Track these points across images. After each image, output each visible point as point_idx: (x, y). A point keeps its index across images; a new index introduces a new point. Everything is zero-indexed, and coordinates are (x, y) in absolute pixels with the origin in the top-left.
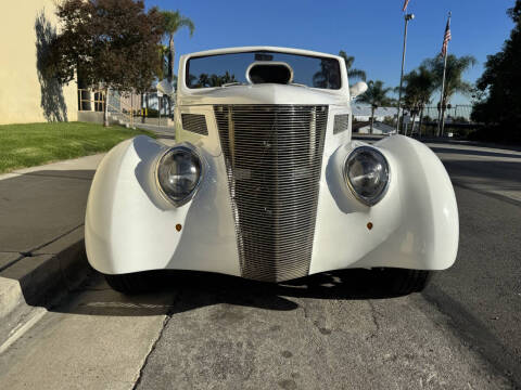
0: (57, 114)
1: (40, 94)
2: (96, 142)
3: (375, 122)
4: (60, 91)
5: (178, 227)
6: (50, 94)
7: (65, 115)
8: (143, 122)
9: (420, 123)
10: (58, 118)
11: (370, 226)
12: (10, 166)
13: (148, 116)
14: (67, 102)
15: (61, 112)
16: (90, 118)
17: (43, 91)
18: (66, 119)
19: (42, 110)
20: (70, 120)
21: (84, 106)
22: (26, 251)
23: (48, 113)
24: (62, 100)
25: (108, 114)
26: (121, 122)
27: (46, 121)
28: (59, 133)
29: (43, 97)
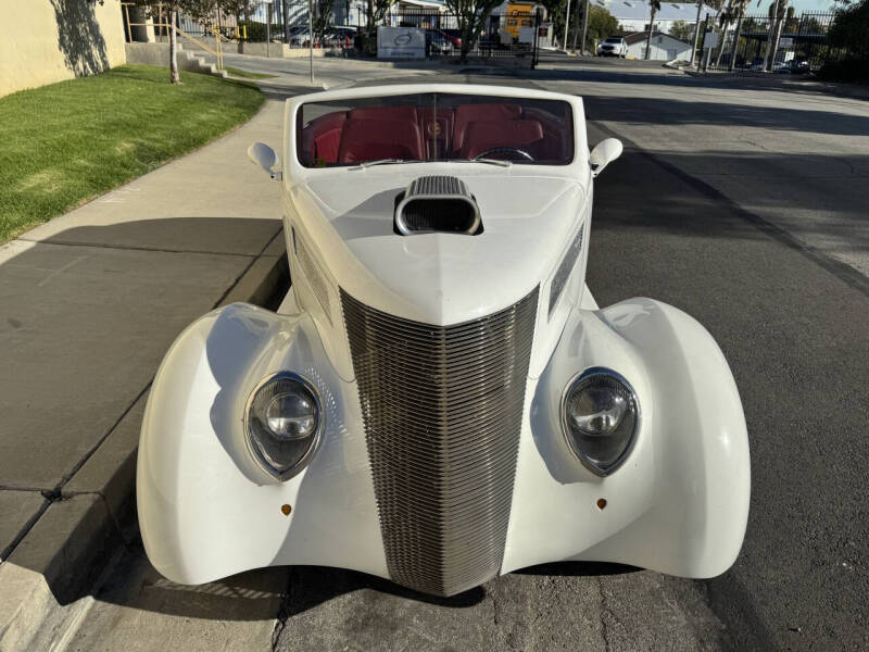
0: (89, 58)
1: (55, 26)
2: (157, 138)
3: (655, 34)
4: (89, 14)
5: (286, 509)
6: (73, 23)
7: (103, 56)
8: (241, 51)
9: (736, 33)
10: (92, 64)
11: (602, 504)
12: (15, 226)
13: (249, 40)
14: (103, 31)
15: (96, 53)
16: (146, 58)
17: (59, 19)
18: (105, 63)
19: (62, 56)
20: (112, 64)
21: (135, 34)
22: (50, 486)
23: (72, 60)
24: (94, 29)
25: (178, 48)
26: (202, 62)
27: (71, 75)
28: (94, 120)
29: (61, 33)
